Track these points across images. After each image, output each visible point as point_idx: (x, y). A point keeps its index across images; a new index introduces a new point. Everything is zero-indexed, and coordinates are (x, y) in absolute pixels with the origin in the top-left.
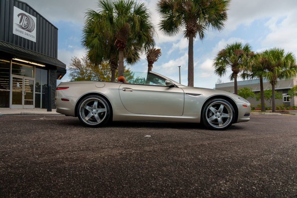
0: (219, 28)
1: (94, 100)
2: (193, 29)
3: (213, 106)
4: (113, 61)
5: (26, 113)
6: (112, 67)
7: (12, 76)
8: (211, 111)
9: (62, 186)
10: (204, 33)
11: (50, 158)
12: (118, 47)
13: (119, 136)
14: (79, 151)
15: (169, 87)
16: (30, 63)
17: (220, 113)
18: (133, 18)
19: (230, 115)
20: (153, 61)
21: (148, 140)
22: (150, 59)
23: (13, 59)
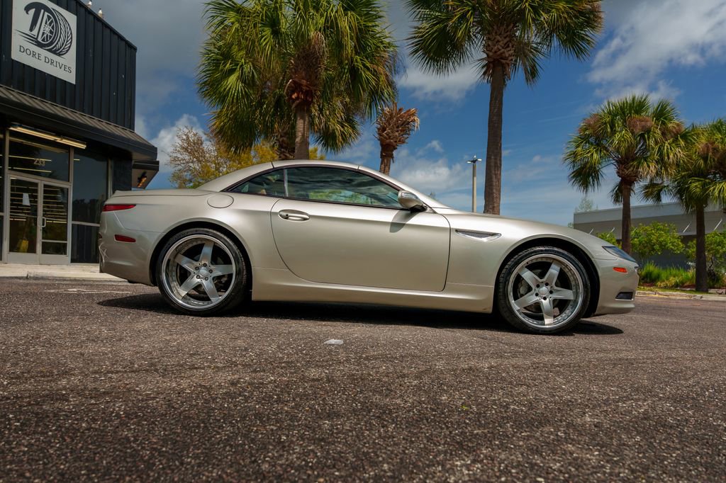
0: (579, 51)
1: (204, 242)
2: (504, 52)
3: (531, 267)
4: (283, 141)
5: (40, 275)
6: (282, 155)
7: (10, 176)
8: (523, 282)
9: (22, 454)
10: (537, 66)
11: (39, 387)
12: (294, 100)
13: (255, 339)
14: (126, 371)
15: (409, 212)
16: (59, 140)
17: (549, 287)
18: (336, 19)
19: (577, 294)
20: (395, 144)
21: (331, 351)
22: (386, 138)
23: (12, 129)
